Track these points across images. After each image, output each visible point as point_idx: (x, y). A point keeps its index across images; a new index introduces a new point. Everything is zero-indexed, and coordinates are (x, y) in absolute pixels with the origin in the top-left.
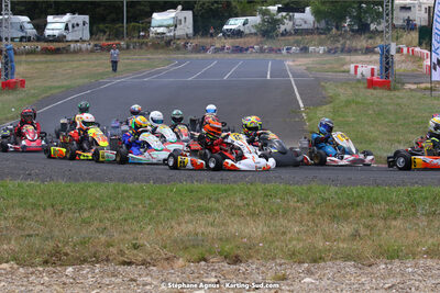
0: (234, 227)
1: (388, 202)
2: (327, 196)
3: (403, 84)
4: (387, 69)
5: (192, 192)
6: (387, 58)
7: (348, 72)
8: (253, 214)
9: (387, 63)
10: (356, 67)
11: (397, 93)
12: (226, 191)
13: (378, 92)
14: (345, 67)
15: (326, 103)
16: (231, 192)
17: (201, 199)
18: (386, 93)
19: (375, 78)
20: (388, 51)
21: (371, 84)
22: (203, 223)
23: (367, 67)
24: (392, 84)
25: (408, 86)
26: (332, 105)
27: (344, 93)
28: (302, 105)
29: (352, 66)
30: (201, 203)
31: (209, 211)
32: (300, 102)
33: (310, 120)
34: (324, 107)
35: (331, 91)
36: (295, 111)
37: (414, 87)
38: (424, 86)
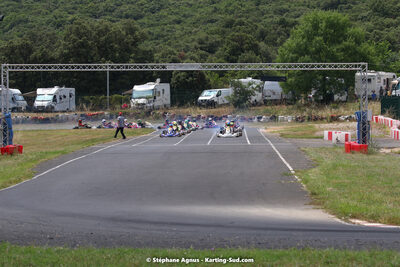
3: (379, 149)
4: (364, 135)
6: (364, 124)
7: (322, 137)
9: (364, 129)
10: (330, 134)
13: (358, 156)
14: (318, 134)
15: (314, 166)
18: (365, 157)
19: (352, 143)
20: (364, 117)
21: (350, 148)
23: (343, 131)
24: (369, 148)
25: (383, 150)
26: (320, 168)
28: (291, 168)
29: (326, 133)
32: (288, 165)
33: (306, 182)
34: (313, 170)
35: (313, 156)
36: (287, 174)
37: (388, 151)
38: (396, 150)
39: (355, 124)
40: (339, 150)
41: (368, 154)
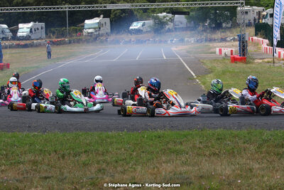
3: (254, 59)
4: (243, 50)
6: (243, 42)
7: (215, 53)
9: (244, 46)
10: (220, 50)
14: (212, 50)
15: (210, 73)
17: (168, 143)
19: (236, 56)
20: (243, 38)
21: (234, 60)
24: (247, 60)
25: (256, 61)
26: (213, 73)
28: (194, 75)
29: (217, 50)
32: (192, 72)
33: (204, 83)
34: (209, 75)
35: (209, 65)
36: (191, 78)
37: (260, 61)
38: (266, 60)
39: (237, 43)
40: (227, 61)
41: (247, 63)
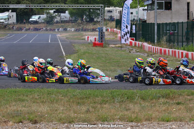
0: (34, 107)
1: (102, 96)
2: (75, 94)
3: (109, 45)
4: (102, 38)
5: (16, 92)
6: (102, 33)
7: (85, 39)
8: (43, 102)
9: (102, 36)
10: (88, 37)
11: (106, 49)
12: (30, 92)
13: (98, 48)
14: (84, 37)
16: (33, 92)
17: (20, 95)
18: (101, 49)
19: (96, 42)
20: (102, 30)
21: (95, 45)
22: (21, 106)
23: (93, 37)
24: (104, 45)
25: (111, 46)
26: (77, 54)
27: (83, 49)
28: (64, 54)
29: (86, 37)
30: (20, 97)
31: (23, 100)
32: (64, 53)
34: (74, 55)
35: (77, 48)
36: (61, 57)
37: (113, 46)
38: (117, 45)
39: (97, 33)
40: (90, 45)
41: (103, 47)
